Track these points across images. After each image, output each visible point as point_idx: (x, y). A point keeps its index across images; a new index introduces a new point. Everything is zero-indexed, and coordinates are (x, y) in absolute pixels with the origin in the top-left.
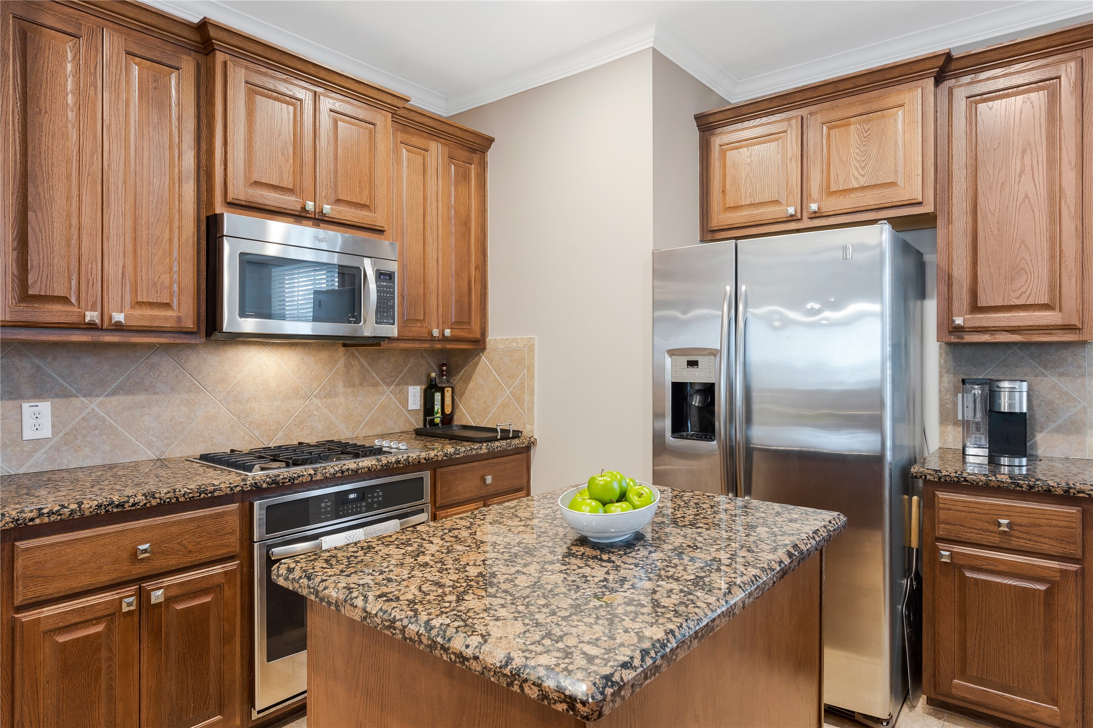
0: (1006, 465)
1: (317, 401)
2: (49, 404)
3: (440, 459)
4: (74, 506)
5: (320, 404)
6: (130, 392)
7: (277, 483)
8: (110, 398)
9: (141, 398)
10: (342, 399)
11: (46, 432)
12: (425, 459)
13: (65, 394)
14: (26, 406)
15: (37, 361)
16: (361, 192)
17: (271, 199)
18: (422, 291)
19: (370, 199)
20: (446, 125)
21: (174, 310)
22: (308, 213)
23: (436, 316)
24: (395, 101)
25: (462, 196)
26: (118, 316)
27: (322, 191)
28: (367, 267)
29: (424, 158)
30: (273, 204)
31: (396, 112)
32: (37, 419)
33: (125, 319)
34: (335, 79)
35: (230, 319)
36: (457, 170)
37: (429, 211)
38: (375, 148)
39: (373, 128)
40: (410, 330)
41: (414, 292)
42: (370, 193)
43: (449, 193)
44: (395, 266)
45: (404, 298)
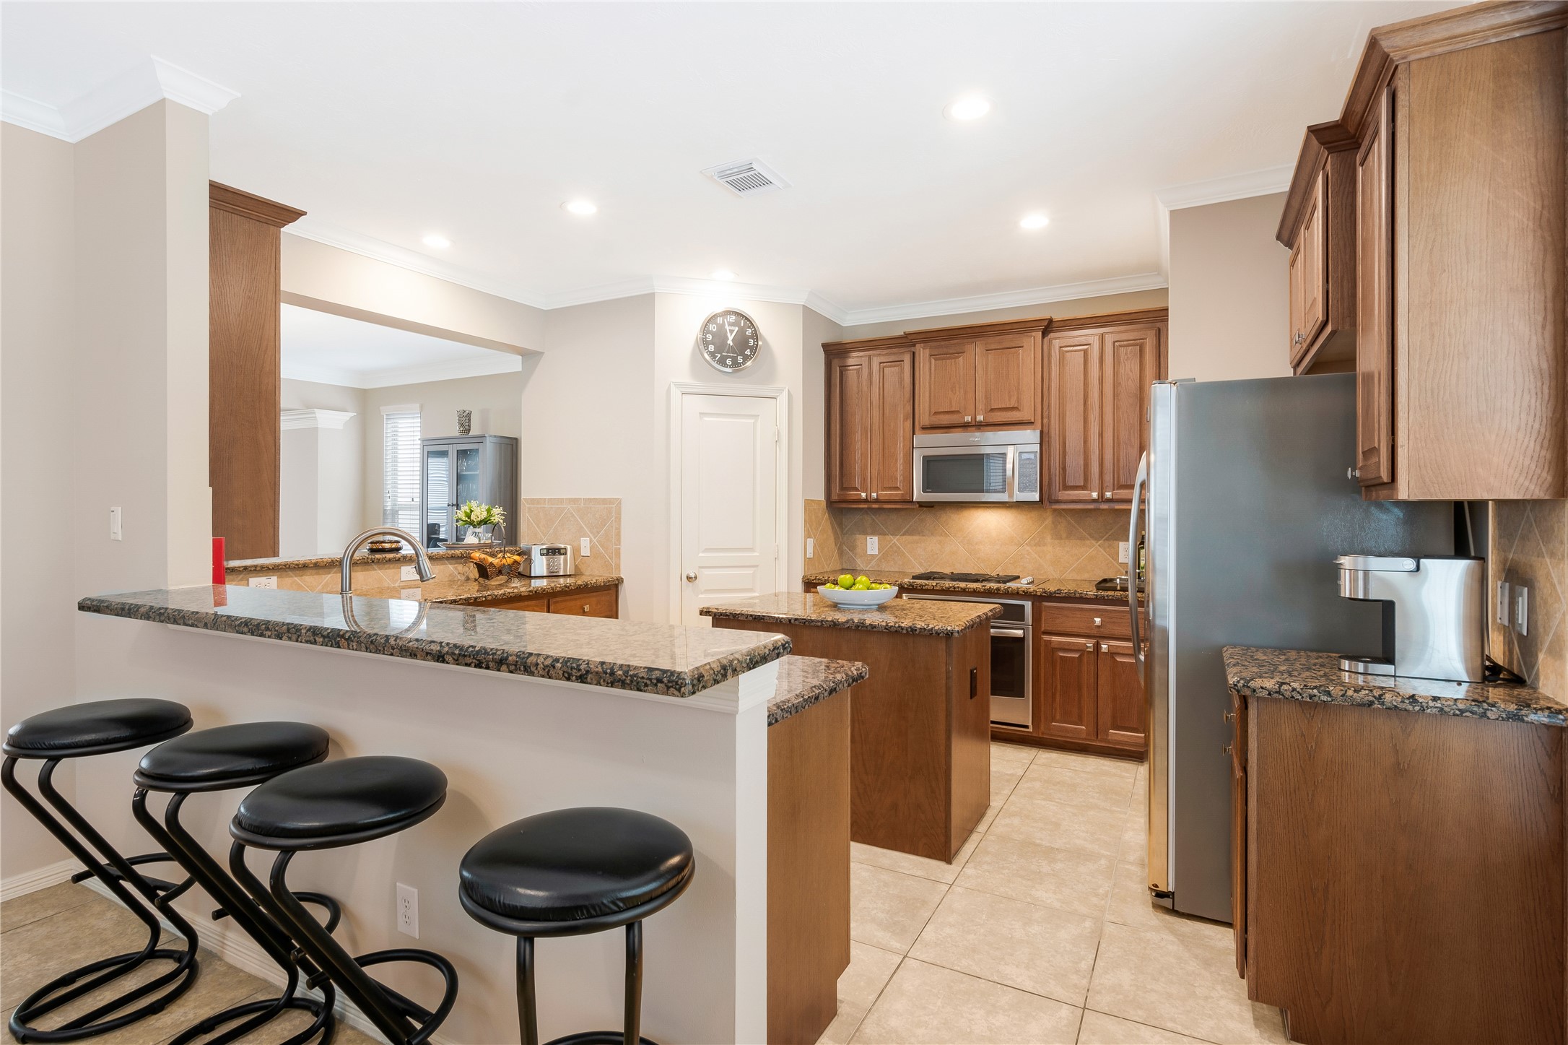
0: (1347, 671)
1: (1028, 548)
2: (877, 538)
3: (1039, 594)
5: (1030, 550)
6: (911, 534)
9: (916, 538)
10: (1050, 548)
11: (876, 552)
12: (1024, 591)
13: (885, 534)
14: (868, 538)
15: (871, 516)
16: (1010, 398)
17: (945, 420)
18: (1082, 462)
19: (1018, 402)
20: (1106, 318)
21: (901, 490)
22: (969, 423)
23: (1097, 482)
24: (1038, 324)
25: (1131, 371)
26: (874, 495)
27: (980, 406)
28: (1010, 452)
29: (1085, 352)
30: (946, 423)
31: (1048, 327)
32: (872, 544)
33: (877, 496)
34: (988, 329)
35: (918, 494)
36: (1126, 350)
37: (1090, 394)
38: (1023, 363)
39: (1021, 351)
40: (1069, 494)
41: (1074, 464)
42: (1018, 398)
43: (1115, 374)
44: (1037, 448)
45: (1064, 469)
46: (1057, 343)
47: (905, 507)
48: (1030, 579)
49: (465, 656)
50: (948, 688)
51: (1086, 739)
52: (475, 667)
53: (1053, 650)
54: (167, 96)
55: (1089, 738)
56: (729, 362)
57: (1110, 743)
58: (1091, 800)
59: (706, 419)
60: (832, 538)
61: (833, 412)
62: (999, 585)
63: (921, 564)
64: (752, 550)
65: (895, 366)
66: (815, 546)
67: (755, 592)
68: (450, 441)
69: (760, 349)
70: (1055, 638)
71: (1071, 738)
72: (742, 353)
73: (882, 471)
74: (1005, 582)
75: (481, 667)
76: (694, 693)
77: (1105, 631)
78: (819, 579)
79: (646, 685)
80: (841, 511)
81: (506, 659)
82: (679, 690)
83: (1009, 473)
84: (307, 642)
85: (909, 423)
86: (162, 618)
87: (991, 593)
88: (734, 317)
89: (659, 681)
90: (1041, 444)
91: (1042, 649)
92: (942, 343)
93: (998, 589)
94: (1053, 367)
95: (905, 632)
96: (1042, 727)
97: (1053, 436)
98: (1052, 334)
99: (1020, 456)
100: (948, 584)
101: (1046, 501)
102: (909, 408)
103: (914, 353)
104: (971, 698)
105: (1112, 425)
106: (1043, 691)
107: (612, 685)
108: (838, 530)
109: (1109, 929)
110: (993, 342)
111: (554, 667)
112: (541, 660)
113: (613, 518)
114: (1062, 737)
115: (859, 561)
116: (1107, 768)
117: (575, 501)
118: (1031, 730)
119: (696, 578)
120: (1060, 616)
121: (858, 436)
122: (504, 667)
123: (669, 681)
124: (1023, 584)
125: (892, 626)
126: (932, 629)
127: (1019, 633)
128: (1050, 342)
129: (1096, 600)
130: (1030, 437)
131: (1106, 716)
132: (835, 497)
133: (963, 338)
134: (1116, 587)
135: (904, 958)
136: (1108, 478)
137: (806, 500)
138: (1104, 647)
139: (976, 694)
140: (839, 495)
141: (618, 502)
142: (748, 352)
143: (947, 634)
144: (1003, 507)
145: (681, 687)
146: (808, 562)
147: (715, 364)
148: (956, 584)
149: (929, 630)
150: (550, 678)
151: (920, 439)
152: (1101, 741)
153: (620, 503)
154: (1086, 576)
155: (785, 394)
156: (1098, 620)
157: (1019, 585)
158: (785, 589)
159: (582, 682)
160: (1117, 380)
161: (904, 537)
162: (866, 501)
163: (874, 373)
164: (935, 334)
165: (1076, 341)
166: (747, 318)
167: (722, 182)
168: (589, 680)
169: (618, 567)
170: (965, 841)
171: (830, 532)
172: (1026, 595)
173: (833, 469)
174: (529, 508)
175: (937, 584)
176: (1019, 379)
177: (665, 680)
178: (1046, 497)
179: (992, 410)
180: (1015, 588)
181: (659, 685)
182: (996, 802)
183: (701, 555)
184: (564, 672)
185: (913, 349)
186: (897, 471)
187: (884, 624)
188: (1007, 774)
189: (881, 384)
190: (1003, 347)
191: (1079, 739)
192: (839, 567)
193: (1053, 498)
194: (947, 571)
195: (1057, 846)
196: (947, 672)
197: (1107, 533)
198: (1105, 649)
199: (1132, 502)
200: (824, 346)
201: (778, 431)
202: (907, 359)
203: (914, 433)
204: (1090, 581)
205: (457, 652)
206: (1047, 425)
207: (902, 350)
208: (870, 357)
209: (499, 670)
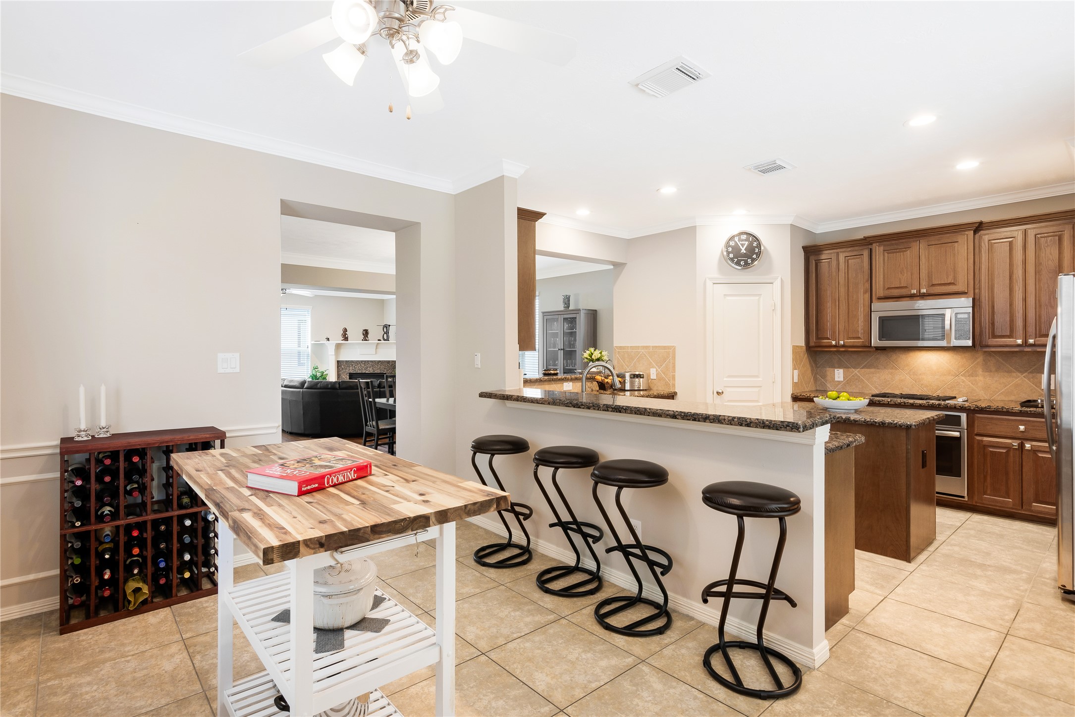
1: (963, 378)
2: (842, 370)
3: (972, 408)
4: (809, 395)
5: (965, 379)
7: (873, 401)
8: (861, 370)
9: (872, 370)
10: (981, 378)
11: (841, 379)
12: (960, 406)
13: (848, 368)
14: (836, 370)
15: (839, 356)
16: (948, 276)
17: (896, 292)
18: (1008, 319)
19: (954, 279)
20: (1028, 218)
21: (862, 339)
22: (915, 294)
23: (1021, 332)
24: (971, 225)
25: (1051, 254)
26: (842, 342)
27: (924, 283)
28: (948, 314)
29: (1011, 243)
30: (897, 294)
31: (979, 227)
32: (839, 374)
33: (844, 343)
34: (930, 231)
35: (875, 341)
36: (1046, 239)
37: (1015, 271)
38: (958, 253)
39: (956, 244)
40: (997, 342)
41: (1001, 320)
42: (954, 276)
43: (1037, 256)
44: (970, 310)
45: (993, 324)
46: (986, 238)
47: (864, 350)
48: (965, 398)
49: (687, 416)
50: (907, 459)
51: (1012, 508)
52: (693, 420)
53: (985, 446)
54: (505, 174)
55: (1014, 507)
56: (742, 263)
57: (1034, 512)
58: (1016, 544)
59: (728, 298)
60: (810, 370)
61: (810, 289)
62: (940, 402)
63: (876, 388)
64: (757, 376)
65: (857, 258)
66: (799, 375)
67: (759, 402)
68: (558, 313)
69: (762, 254)
70: (985, 439)
71: (999, 506)
72: (751, 257)
73: (847, 327)
74: (944, 400)
75: (695, 421)
76: (803, 431)
77: (1028, 435)
78: (803, 396)
79: (781, 428)
80: (816, 352)
81: (709, 417)
82: (798, 430)
83: (947, 326)
84: (603, 410)
85: (868, 296)
86: (525, 401)
87: (934, 407)
88: (745, 236)
89: (788, 426)
90: (973, 307)
91: (975, 445)
92: (893, 242)
93: (939, 405)
94: (983, 255)
95: (877, 424)
96: (976, 498)
97: (983, 301)
98: (982, 231)
99: (956, 317)
100: (899, 400)
101: (978, 345)
102: (868, 286)
103: (871, 249)
104: (923, 468)
105: (1034, 293)
106: (976, 474)
107: (764, 427)
108: (813, 365)
109: (1026, 605)
110: (933, 240)
111: (733, 420)
112: (726, 418)
113: (671, 357)
114: (992, 505)
115: (828, 385)
116: (1031, 528)
117: (647, 347)
118: (966, 499)
119: (723, 393)
120: (990, 424)
121: (829, 304)
122: (708, 421)
123: (792, 426)
124: (960, 401)
125: (868, 421)
126: (896, 423)
127: (957, 434)
128: (980, 237)
129: (1021, 414)
130: (964, 304)
131: (1029, 493)
132: (812, 344)
133: (910, 238)
134: (1038, 405)
135: (885, 598)
136: (1031, 329)
137: (793, 346)
138: (1028, 446)
139: (926, 466)
140: (815, 342)
141: (674, 348)
142: (754, 256)
143: (907, 426)
144: (941, 350)
145: (799, 428)
146: (795, 385)
147: (733, 265)
148: (906, 401)
149: (895, 424)
150: (731, 425)
151: (876, 305)
152: (1024, 510)
153: (675, 349)
154: (1013, 398)
155: (779, 280)
156: (1022, 428)
157: (956, 402)
158: (779, 400)
159: (748, 426)
160: (1038, 261)
161: (863, 370)
162: (835, 346)
163: (841, 264)
164: (888, 237)
165: (1003, 235)
166: (753, 236)
167: (756, 171)
168: (751, 425)
169: (674, 385)
170: (919, 553)
171: (808, 366)
172: (962, 409)
173: (811, 326)
174: (619, 352)
175: (891, 400)
176: (955, 264)
177: (791, 426)
178: (977, 343)
179: (933, 285)
180: (953, 404)
181: (788, 427)
182: (940, 538)
183: (725, 379)
184: (739, 422)
185: (870, 247)
186: (858, 326)
187: (863, 419)
188: (948, 524)
189: (846, 270)
190: (942, 243)
191: (1007, 508)
192: (814, 389)
193: (984, 343)
194: (897, 392)
195: (988, 563)
196: (907, 449)
197: (1031, 368)
198: (1029, 447)
199: (1046, 346)
200: (803, 248)
201: (774, 304)
202: (866, 253)
203: (871, 302)
204: (1016, 402)
205: (683, 414)
206: (978, 295)
207: (862, 248)
208: (838, 254)
209: (705, 422)
